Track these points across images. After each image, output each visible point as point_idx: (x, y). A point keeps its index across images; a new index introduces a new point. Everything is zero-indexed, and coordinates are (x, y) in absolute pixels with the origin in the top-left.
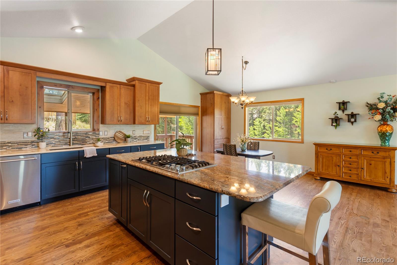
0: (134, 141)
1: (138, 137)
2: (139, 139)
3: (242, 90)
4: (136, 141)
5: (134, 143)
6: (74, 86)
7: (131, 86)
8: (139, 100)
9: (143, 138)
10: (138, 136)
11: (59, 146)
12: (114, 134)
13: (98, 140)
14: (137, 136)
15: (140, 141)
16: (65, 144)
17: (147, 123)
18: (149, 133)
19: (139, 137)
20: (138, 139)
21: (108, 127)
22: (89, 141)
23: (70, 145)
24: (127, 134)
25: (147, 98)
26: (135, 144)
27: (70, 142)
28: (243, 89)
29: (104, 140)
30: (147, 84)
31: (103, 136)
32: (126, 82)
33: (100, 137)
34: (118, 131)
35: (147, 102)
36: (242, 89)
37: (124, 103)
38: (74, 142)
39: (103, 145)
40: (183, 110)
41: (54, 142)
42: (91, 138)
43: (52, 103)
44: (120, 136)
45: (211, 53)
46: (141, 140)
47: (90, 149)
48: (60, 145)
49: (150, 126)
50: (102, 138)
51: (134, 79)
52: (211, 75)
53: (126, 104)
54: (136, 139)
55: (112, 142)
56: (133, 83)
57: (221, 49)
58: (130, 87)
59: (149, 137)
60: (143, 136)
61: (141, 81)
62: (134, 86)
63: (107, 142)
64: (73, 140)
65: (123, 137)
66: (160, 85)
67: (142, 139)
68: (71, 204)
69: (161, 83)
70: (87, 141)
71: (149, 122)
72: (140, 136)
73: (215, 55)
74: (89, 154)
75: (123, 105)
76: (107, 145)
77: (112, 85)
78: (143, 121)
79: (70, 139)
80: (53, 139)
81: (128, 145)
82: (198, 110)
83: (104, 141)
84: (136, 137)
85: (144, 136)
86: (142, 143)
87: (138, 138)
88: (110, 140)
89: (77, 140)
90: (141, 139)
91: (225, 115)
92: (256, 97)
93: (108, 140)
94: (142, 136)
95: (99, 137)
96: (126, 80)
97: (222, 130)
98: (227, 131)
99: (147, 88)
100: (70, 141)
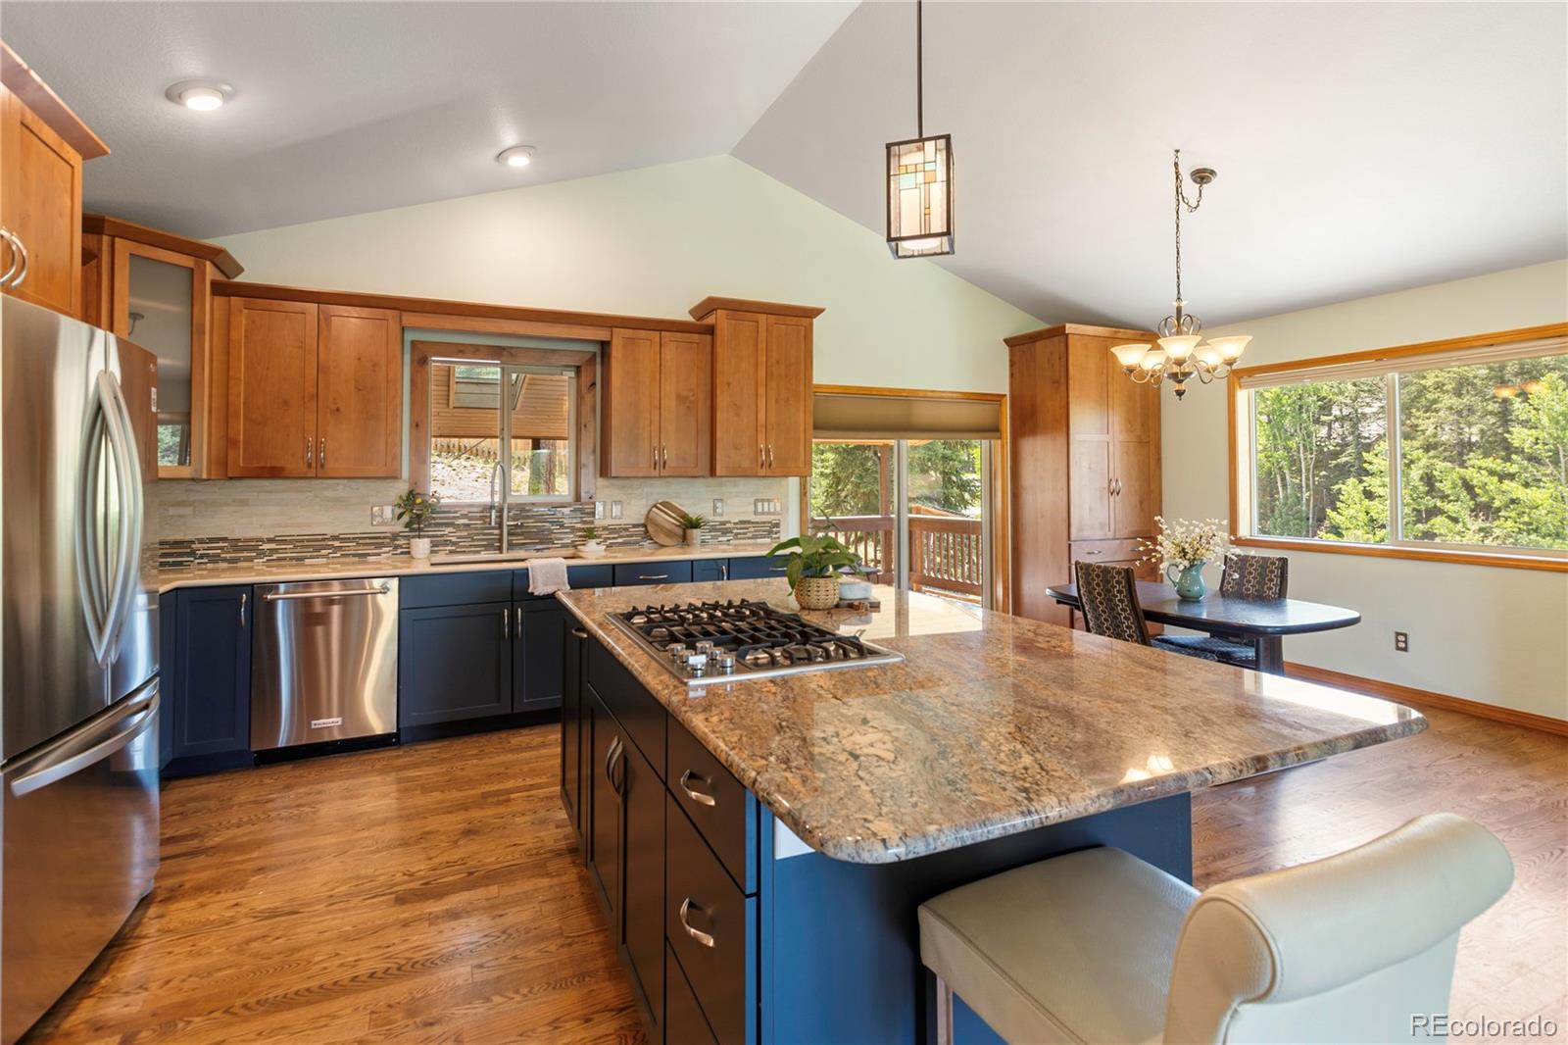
0: (720, 539)
1: (735, 524)
2: (740, 534)
3: (1179, 310)
4: (726, 539)
5: (721, 547)
6: (517, 348)
7: (699, 333)
8: (729, 384)
9: (756, 531)
10: (733, 521)
11: (469, 552)
12: (644, 511)
13: (590, 534)
14: (729, 522)
15: (742, 541)
16: (488, 547)
17: (762, 472)
18: (778, 509)
19: (739, 526)
20: (737, 534)
21: (623, 487)
22: (561, 539)
23: (500, 549)
24: (693, 512)
25: (762, 373)
26: (724, 551)
27: (500, 540)
28: (1183, 304)
29: (610, 533)
30: (762, 318)
31: (605, 523)
32: (691, 319)
33: (598, 523)
34: (661, 504)
35: (762, 391)
36: (1175, 304)
37: (674, 396)
38: (516, 540)
39: (604, 553)
40: (924, 413)
41: (454, 539)
42: (567, 528)
43: (470, 410)
44: (668, 520)
45: (910, 158)
46: (749, 538)
47: (546, 565)
48: (473, 549)
49: (784, 481)
50: (605, 529)
51: (710, 306)
52: (919, 256)
53: (680, 398)
54: (725, 532)
55: (636, 543)
56: (710, 320)
57: (949, 135)
58: (696, 337)
59: (777, 525)
60: (753, 523)
61: (738, 309)
62: (711, 330)
63: (620, 544)
64: (509, 534)
65: (677, 526)
66: (814, 320)
67: (750, 535)
68: (479, 756)
69: (815, 312)
70: (553, 536)
71: (770, 465)
72: (741, 522)
73: (920, 168)
74: (546, 585)
75: (670, 403)
76: (619, 555)
77: (629, 333)
78: (745, 464)
79: (500, 526)
80: (451, 529)
81: (691, 553)
82: (998, 413)
83: (609, 538)
84: (728, 525)
85: (757, 523)
86: (750, 548)
87: (735, 531)
88: (632, 536)
89: (522, 534)
90: (745, 534)
91: (1131, 431)
92: (1251, 338)
93: (624, 533)
94: (749, 522)
95: (592, 522)
96: (691, 312)
97: (1112, 499)
98: (1141, 503)
99: (763, 335)
100: (501, 535)
